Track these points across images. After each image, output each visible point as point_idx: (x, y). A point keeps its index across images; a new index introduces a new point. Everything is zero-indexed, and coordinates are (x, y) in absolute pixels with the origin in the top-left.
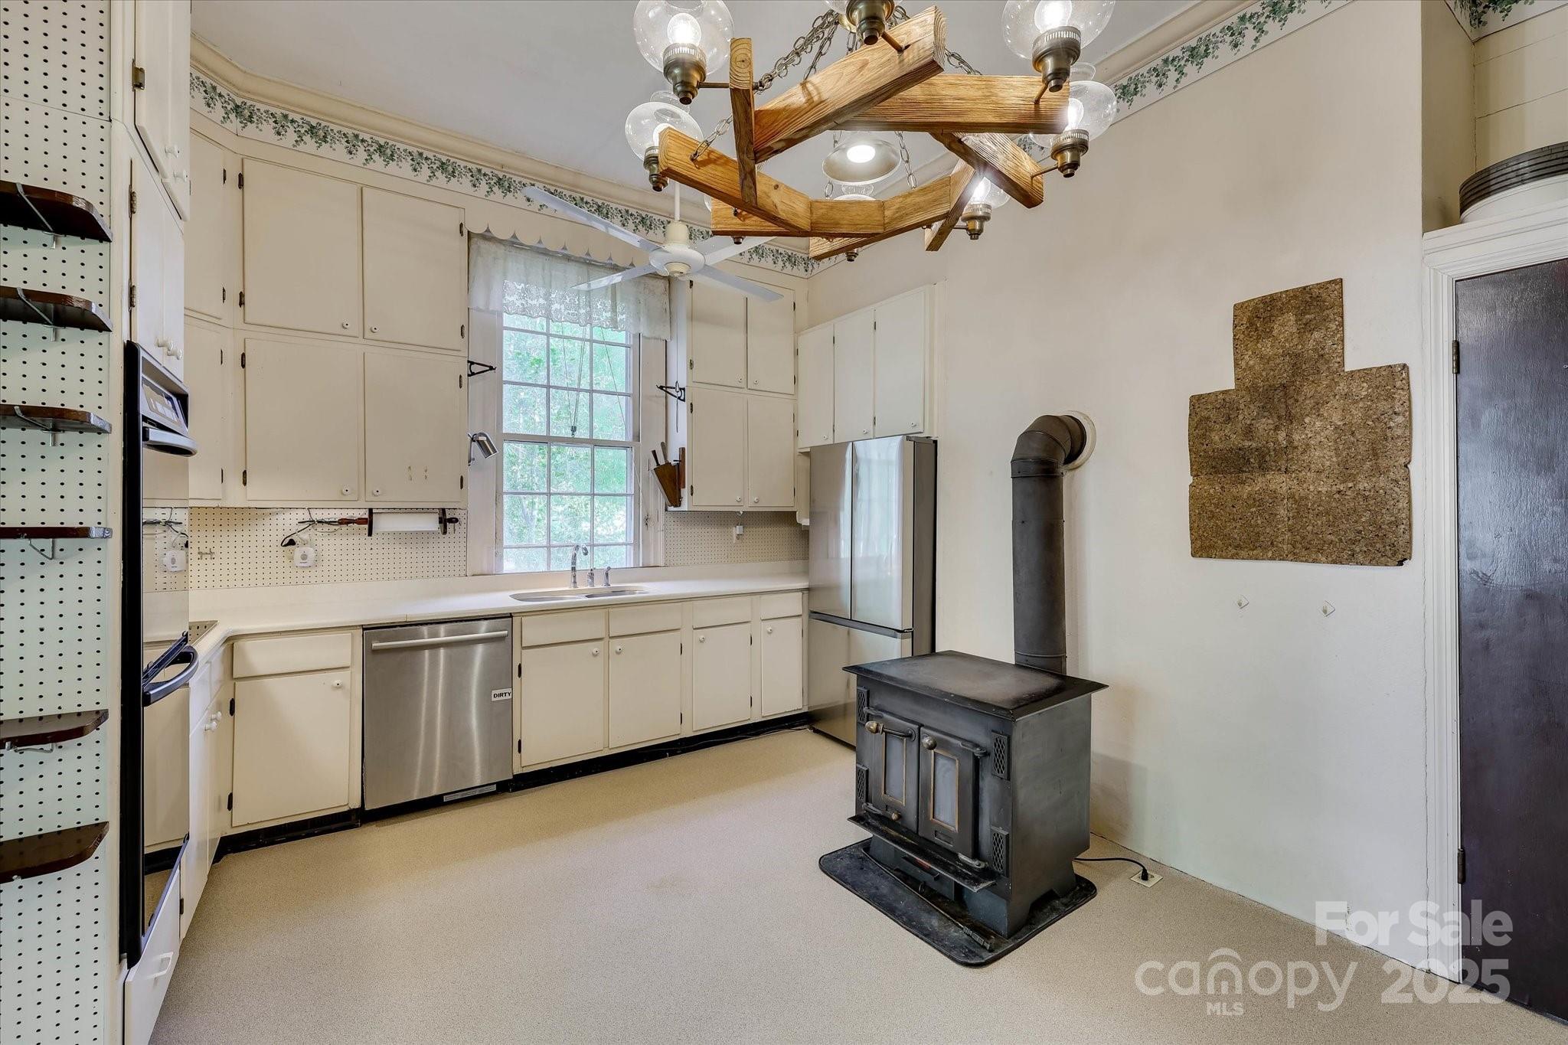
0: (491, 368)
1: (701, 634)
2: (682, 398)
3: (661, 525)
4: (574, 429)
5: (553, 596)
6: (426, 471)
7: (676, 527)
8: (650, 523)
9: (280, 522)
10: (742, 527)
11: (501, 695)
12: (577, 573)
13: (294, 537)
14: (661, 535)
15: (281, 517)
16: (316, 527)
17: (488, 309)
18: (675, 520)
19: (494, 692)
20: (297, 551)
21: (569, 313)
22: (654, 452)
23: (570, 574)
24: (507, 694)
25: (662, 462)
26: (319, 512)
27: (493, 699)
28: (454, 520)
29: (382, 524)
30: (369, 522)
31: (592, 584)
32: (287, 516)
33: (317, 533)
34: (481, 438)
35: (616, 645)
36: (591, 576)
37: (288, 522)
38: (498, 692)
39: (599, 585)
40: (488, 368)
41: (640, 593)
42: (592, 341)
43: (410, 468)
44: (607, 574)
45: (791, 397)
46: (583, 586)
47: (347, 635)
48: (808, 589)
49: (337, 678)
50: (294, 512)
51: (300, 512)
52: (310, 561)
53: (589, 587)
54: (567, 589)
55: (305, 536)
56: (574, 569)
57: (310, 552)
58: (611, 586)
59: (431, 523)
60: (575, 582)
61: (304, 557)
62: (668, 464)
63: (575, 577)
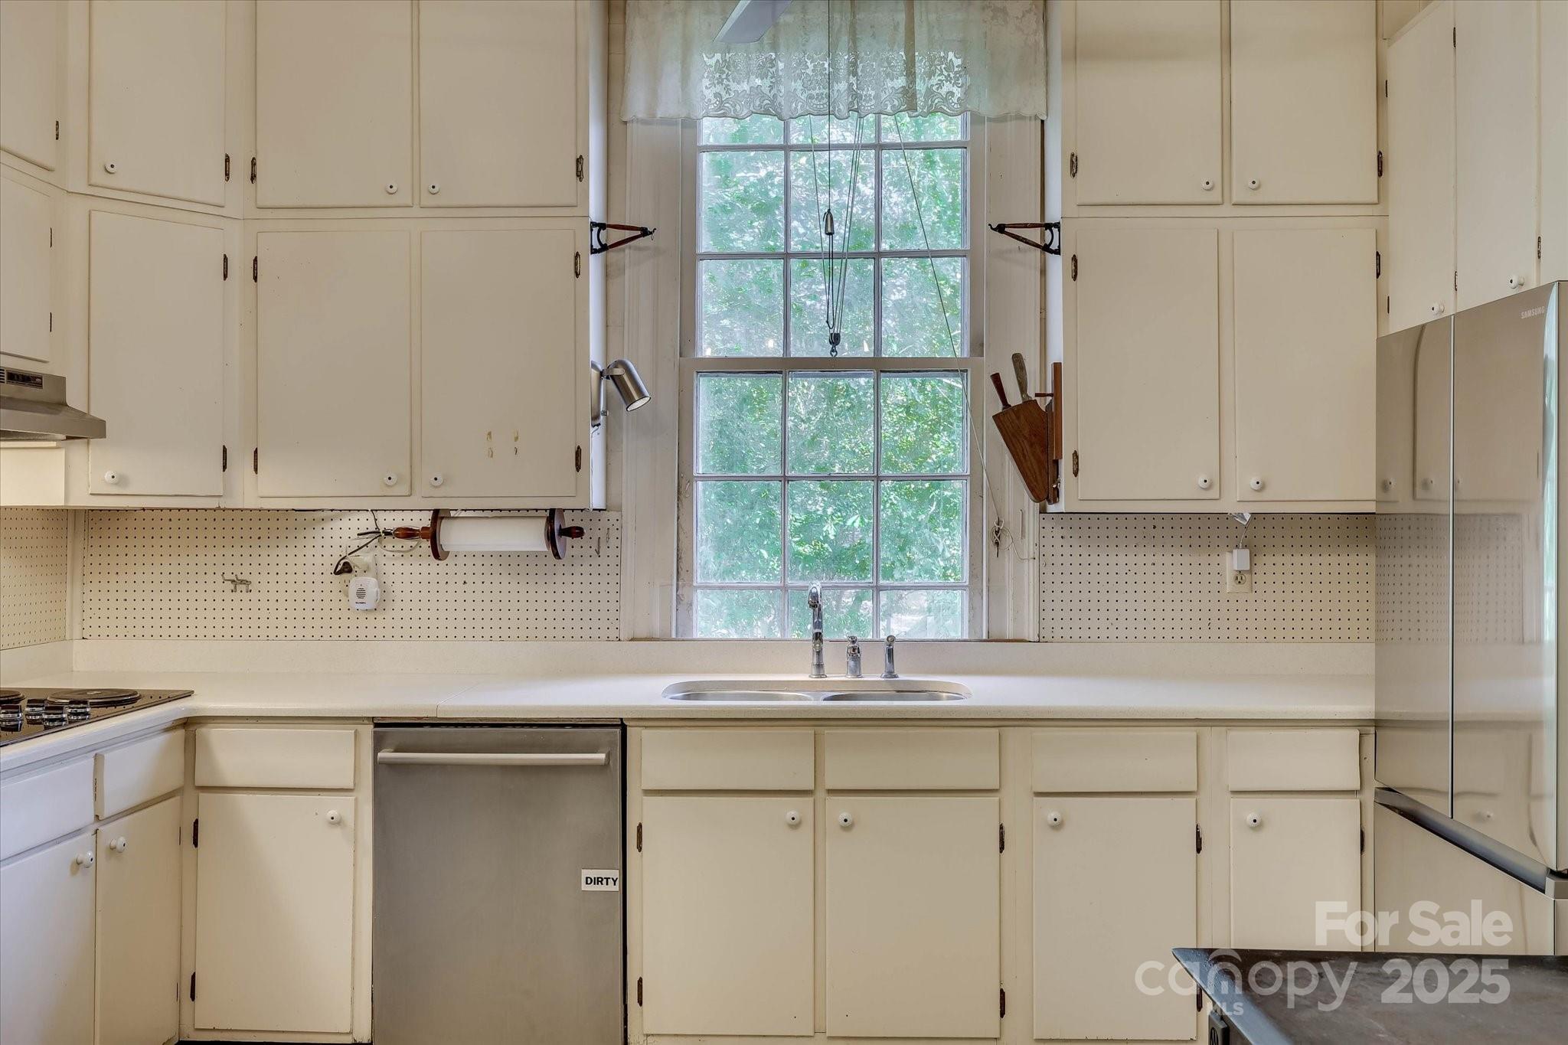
0: (645, 232)
1: (1051, 810)
2: (1054, 247)
3: (1029, 546)
4: (835, 339)
5: (767, 689)
6: (516, 439)
7: (1067, 551)
8: (1006, 542)
9: (336, 533)
10: (1247, 552)
11: (598, 881)
12: (825, 646)
13: (350, 559)
14: (1030, 570)
15: (336, 524)
16: (384, 542)
17: (654, 116)
18: (1066, 532)
19: (585, 873)
20: (355, 581)
21: (811, 97)
22: (996, 379)
23: (810, 646)
24: (610, 881)
25: (1015, 399)
26: (389, 516)
27: (585, 887)
28: (576, 532)
29: (452, 536)
30: (431, 535)
31: (856, 671)
32: (345, 523)
33: (385, 553)
34: (619, 371)
35: (841, 809)
36: (855, 653)
37: (344, 534)
38: (594, 874)
39: (873, 674)
40: (639, 233)
41: (949, 698)
42: (879, 147)
43: (490, 434)
44: (890, 653)
45: (1369, 210)
46: (838, 674)
47: (347, 732)
48: (1378, 724)
49: (335, 806)
50: (355, 516)
51: (363, 516)
52: (370, 601)
53: (849, 678)
54: (805, 677)
55: (364, 558)
56: (818, 637)
57: (370, 584)
58: (902, 677)
59: (530, 538)
60: (819, 666)
61: (361, 593)
62: (1029, 404)
63: (819, 653)
